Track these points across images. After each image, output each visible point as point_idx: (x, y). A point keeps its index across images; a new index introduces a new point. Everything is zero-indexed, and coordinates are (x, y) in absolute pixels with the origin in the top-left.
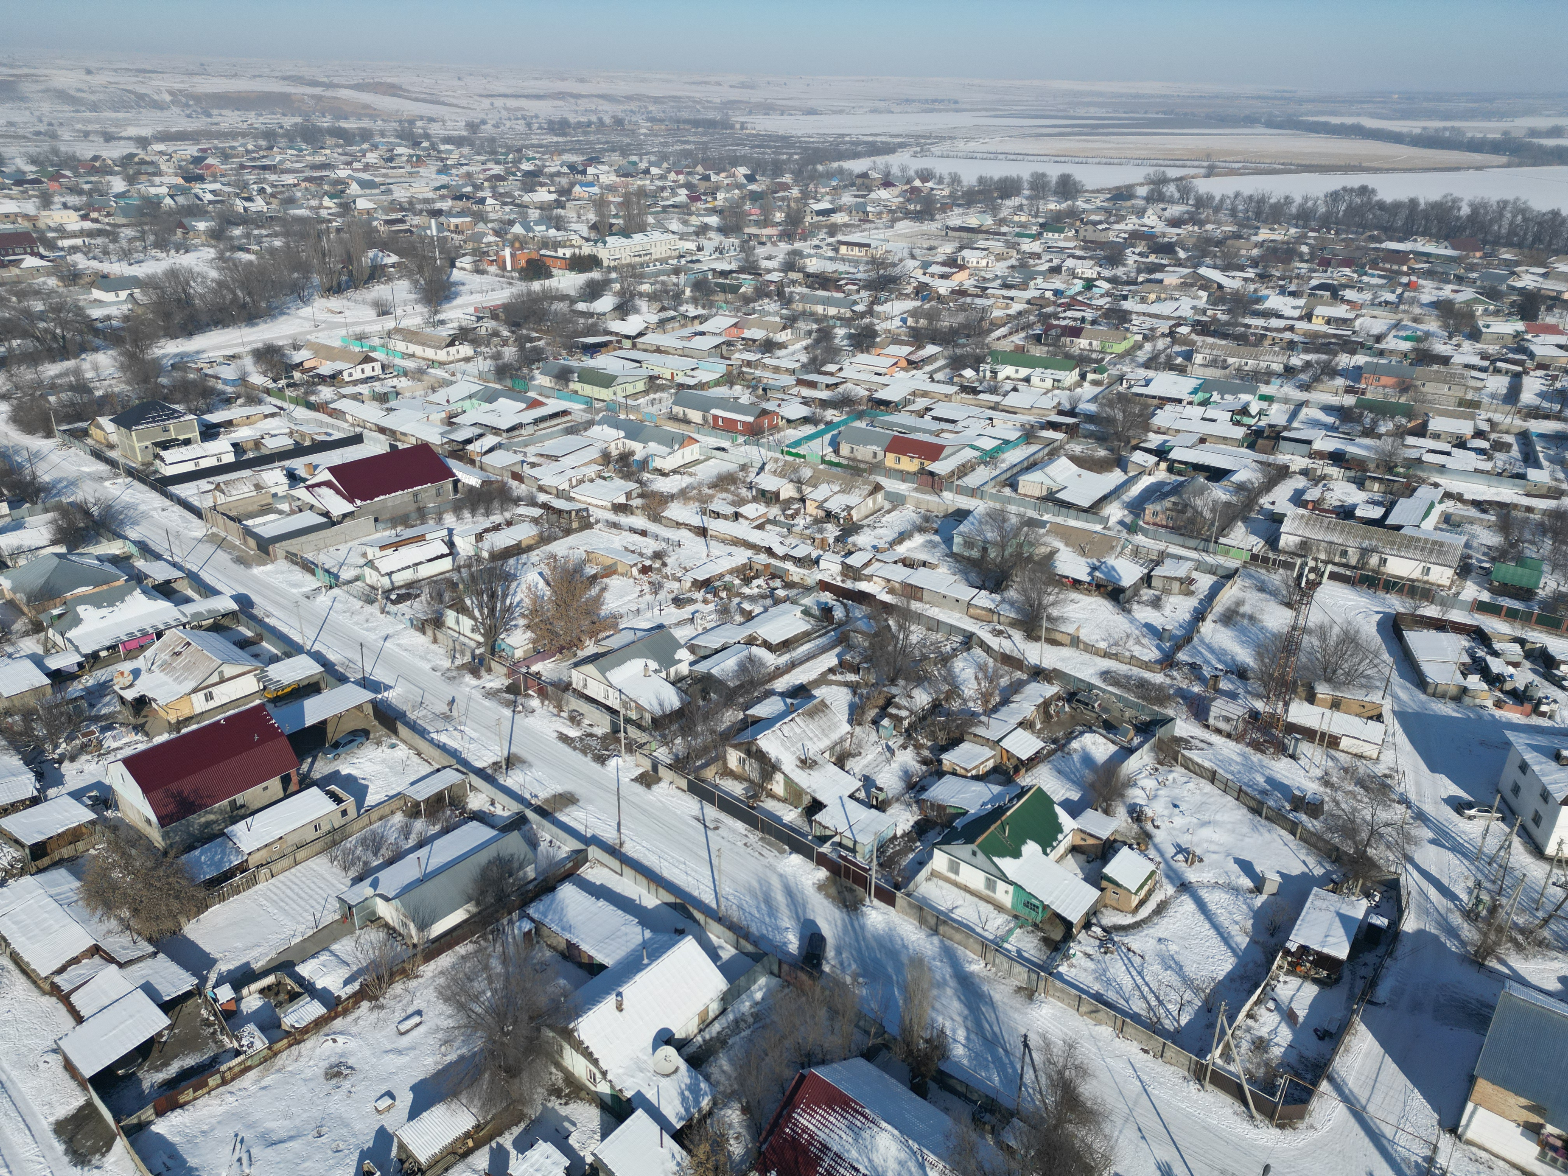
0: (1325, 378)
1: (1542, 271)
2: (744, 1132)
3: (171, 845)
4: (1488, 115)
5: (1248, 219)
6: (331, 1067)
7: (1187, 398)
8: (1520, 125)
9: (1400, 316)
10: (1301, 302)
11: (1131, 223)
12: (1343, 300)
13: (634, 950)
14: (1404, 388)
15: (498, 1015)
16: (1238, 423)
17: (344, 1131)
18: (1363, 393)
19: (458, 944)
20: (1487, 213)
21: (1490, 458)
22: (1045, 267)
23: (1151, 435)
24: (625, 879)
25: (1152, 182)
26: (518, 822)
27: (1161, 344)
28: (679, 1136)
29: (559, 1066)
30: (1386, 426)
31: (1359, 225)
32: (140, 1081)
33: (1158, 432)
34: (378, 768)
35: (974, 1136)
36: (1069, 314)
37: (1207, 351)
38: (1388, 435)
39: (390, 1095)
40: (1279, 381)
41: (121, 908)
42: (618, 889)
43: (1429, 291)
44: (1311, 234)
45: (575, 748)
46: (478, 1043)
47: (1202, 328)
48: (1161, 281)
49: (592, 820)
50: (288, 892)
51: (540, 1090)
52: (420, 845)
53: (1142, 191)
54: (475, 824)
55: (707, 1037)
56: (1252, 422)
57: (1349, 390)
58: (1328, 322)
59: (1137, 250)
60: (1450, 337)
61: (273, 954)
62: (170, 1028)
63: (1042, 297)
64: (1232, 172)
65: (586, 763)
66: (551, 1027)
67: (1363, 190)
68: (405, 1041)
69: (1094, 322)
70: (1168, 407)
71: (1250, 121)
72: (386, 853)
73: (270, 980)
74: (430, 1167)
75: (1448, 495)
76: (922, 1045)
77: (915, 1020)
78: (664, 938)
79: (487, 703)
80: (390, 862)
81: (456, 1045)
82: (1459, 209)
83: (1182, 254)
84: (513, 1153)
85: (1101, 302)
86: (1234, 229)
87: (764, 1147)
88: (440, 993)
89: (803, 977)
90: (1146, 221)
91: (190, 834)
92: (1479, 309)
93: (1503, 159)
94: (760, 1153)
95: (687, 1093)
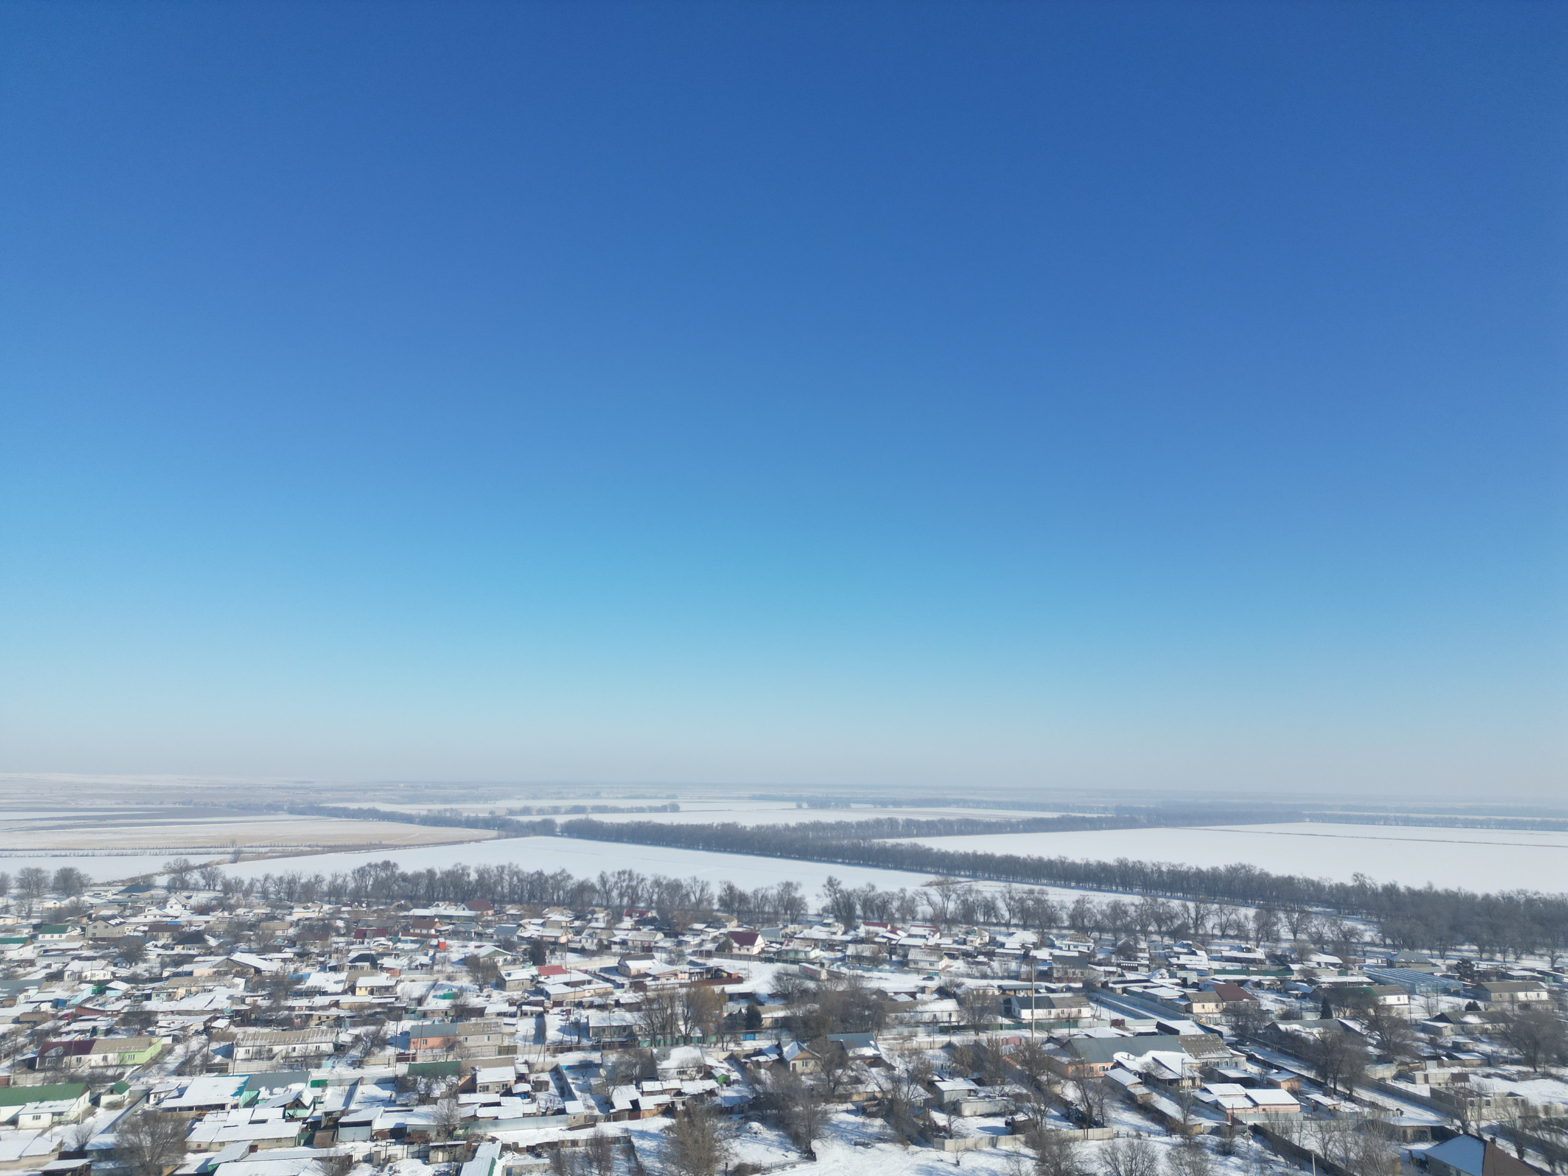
0: (376, 1050)
1: (540, 921)
4: (477, 799)
5: (280, 899)
7: (230, 1101)
8: (501, 807)
9: (435, 976)
10: (343, 976)
11: (152, 915)
12: (382, 969)
14: (450, 1045)
16: (292, 1119)
18: (414, 1059)
20: (490, 877)
21: (534, 1100)
22: (42, 973)
23: (190, 1157)
25: (174, 871)
27: (195, 1044)
30: (439, 1089)
31: (387, 897)
33: (199, 1150)
36: (75, 1026)
37: (250, 1043)
38: (442, 1096)
40: (330, 1062)
43: (457, 950)
44: (344, 909)
47: (242, 1018)
48: (191, 974)
53: (163, 881)
56: (305, 1113)
57: (401, 1058)
58: (372, 992)
59: (160, 943)
60: (481, 990)
63: (36, 1012)
64: (259, 856)
67: (386, 865)
69: (109, 1032)
70: (209, 1117)
71: (273, 808)
75: (506, 1148)
82: (469, 875)
83: (212, 942)
85: (118, 1006)
86: (268, 910)
90: (168, 910)
92: (500, 960)
93: (494, 833)
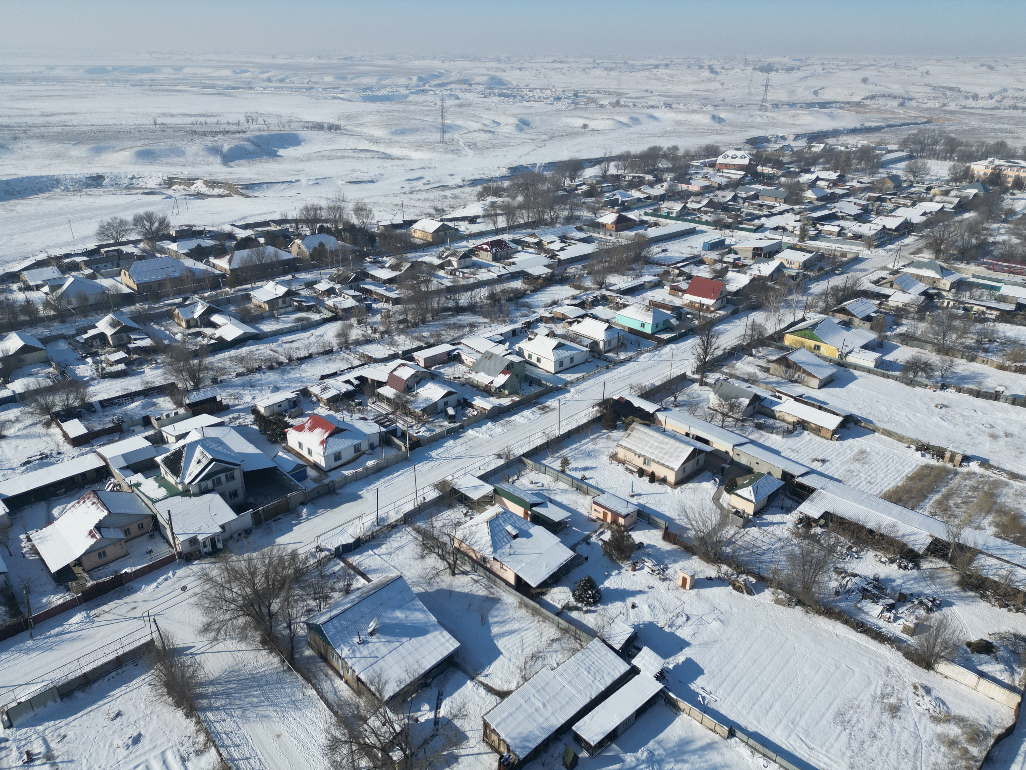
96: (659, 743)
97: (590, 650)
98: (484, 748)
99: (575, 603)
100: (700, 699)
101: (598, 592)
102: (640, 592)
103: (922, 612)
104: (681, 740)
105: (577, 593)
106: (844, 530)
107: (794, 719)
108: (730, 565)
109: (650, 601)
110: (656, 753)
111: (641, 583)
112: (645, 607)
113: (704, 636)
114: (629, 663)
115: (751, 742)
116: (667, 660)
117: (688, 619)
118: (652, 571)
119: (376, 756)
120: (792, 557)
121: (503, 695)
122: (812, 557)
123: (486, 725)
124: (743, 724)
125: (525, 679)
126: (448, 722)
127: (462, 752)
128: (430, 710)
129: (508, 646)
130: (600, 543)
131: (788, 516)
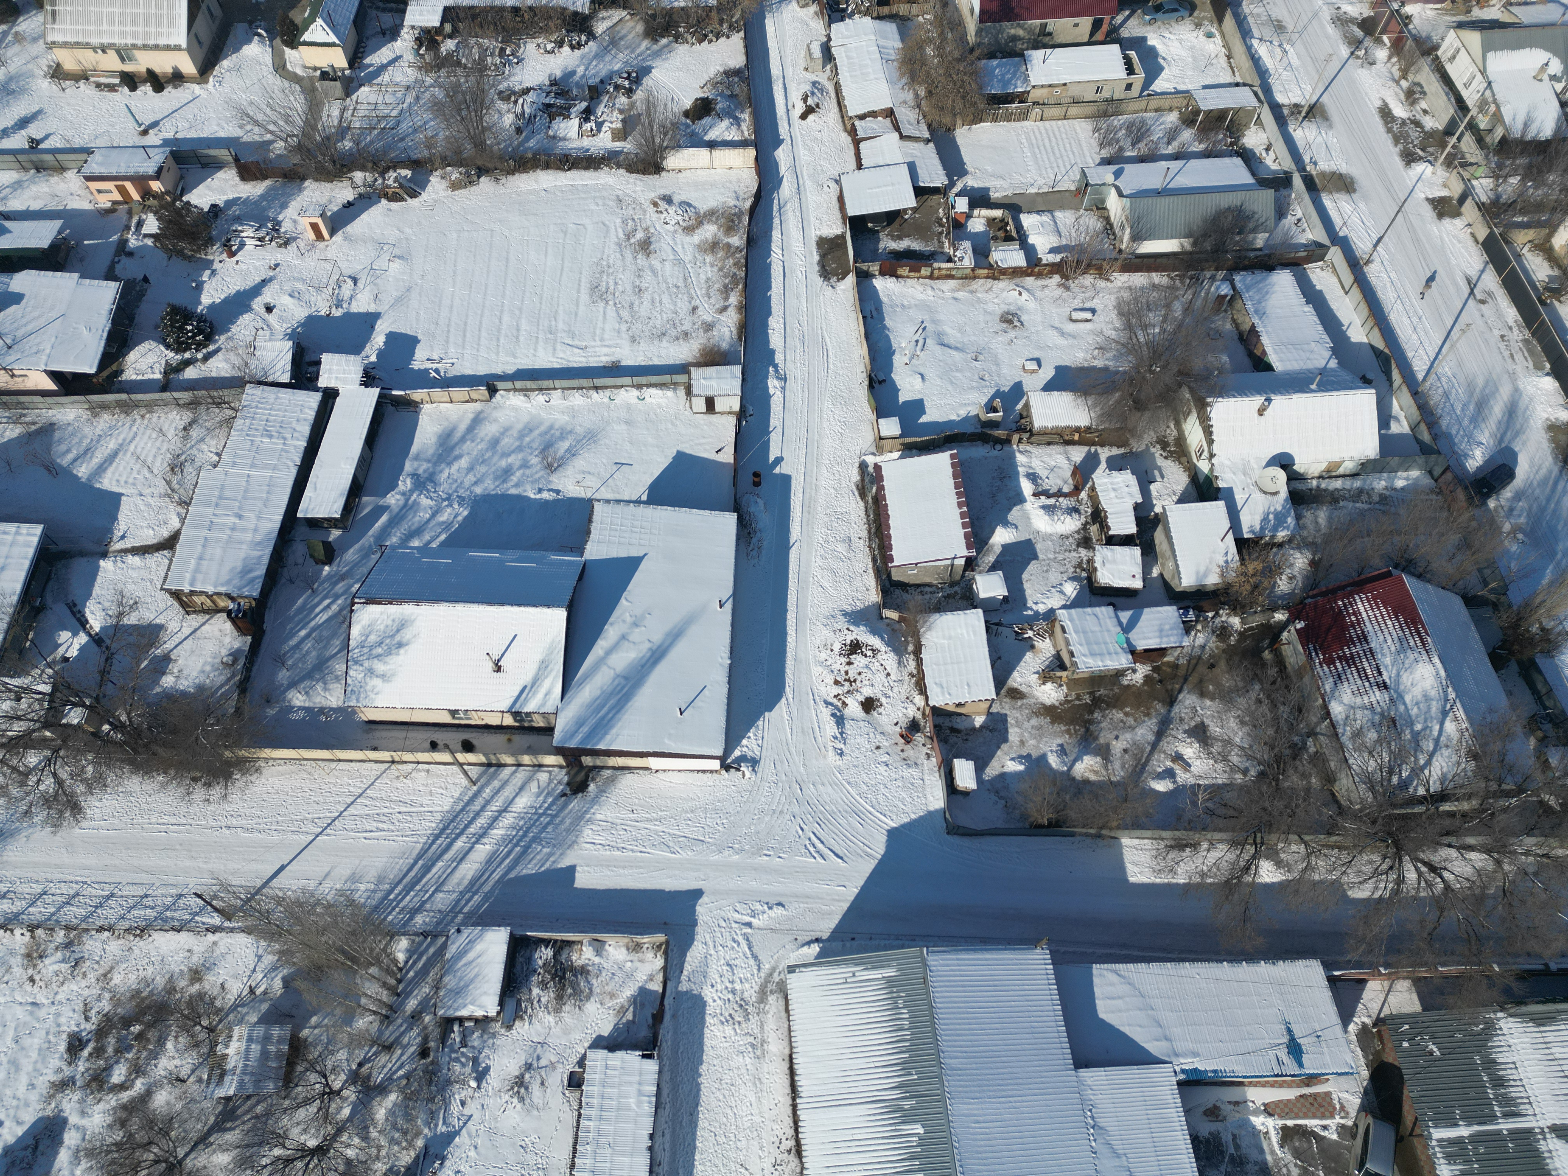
2: (1299, 578)
3: (979, 44)
6: (1008, 313)
13: (1309, 371)
15: (1154, 352)
17: (994, 368)
19: (1156, 271)
24: (1347, 299)
26: (1281, 182)
28: (1241, 543)
29: (1178, 425)
32: (878, 240)
34: (1183, 53)
35: (1518, 729)
39: (1039, 362)
41: (920, 84)
42: (1334, 305)
45: (1389, 130)
46: (1124, 366)
49: (1355, 220)
50: (1046, 141)
51: (1152, 433)
52: (1176, 157)
54: (1238, 161)
55: (1323, 486)
61: (1009, 193)
62: (915, 210)
65: (1391, 153)
66: (1192, 391)
68: (1071, 327)
72: (1143, 148)
73: (998, 213)
74: (1039, 434)
76: (1535, 629)
77: (1548, 604)
78: (1345, 376)
79: (1330, 29)
80: (1142, 159)
81: (1109, 355)
84: (1103, 465)
87: (1309, 601)
88: (1119, 304)
89: (1461, 495)
91: (997, 41)
94: (1301, 602)
95: (1271, 517)
96: (417, 458)
97: (249, 406)
98: (195, 620)
99: (179, 357)
100: (433, 374)
101: (201, 318)
102: (264, 282)
103: (622, 100)
104: (440, 437)
105: (170, 340)
106: (481, 26)
107: (550, 326)
108: (363, 169)
109: (287, 287)
110: (420, 471)
111: (256, 268)
112: (286, 300)
113: (390, 292)
114: (317, 389)
115: (519, 384)
116: (364, 354)
117: (355, 281)
118: (260, 239)
119: (45, 739)
120: (437, 107)
121: (170, 543)
122: (464, 93)
123: (176, 595)
124: (498, 370)
125: (186, 503)
126: (116, 630)
127: (168, 646)
128: (75, 634)
129: (123, 479)
130: (149, 242)
131: (399, 43)
